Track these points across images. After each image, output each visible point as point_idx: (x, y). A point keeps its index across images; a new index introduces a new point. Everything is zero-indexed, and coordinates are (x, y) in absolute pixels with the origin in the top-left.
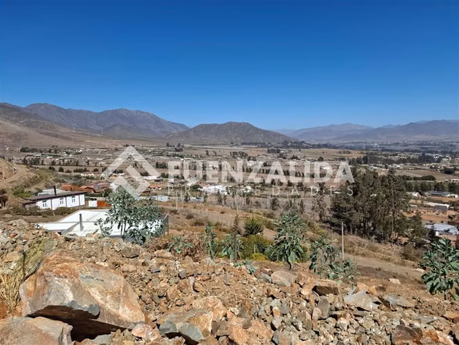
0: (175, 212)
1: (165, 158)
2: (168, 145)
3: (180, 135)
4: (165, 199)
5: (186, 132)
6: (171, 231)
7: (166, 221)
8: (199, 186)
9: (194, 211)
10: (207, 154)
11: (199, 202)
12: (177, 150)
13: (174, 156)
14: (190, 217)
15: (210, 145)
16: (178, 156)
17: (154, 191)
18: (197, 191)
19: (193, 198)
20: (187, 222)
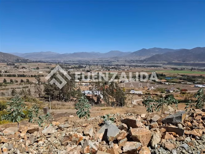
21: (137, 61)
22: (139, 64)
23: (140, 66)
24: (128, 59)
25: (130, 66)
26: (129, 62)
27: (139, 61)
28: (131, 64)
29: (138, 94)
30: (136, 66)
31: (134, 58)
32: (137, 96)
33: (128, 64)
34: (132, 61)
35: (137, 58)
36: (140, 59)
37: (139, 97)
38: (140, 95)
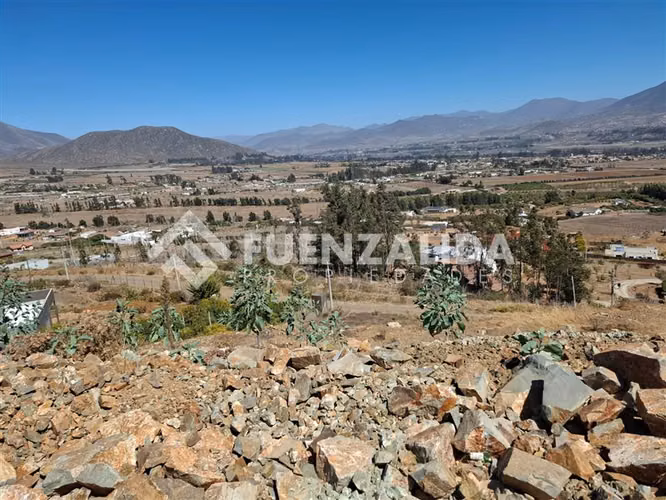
0: (66, 283)
1: (30, 195)
2: (32, 172)
3: (55, 153)
4: (44, 264)
5: (66, 148)
6: (62, 316)
7: (51, 299)
8: (102, 237)
9: (99, 278)
10: (110, 181)
11: (107, 262)
12: (51, 180)
13: (47, 190)
14: (94, 288)
15: (111, 167)
16: (55, 189)
17: (19, 254)
18: (102, 244)
19: (94, 258)
20: (89, 296)
21: (639, 131)
22: (648, 145)
23: (653, 151)
24: (598, 127)
25: (607, 153)
26: (602, 138)
27: (648, 132)
28: (614, 145)
29: (641, 260)
30: (635, 152)
31: (626, 122)
32: (635, 266)
33: (600, 146)
34: (616, 136)
35: (641, 122)
36: (654, 125)
37: (643, 269)
38: (646, 263)
